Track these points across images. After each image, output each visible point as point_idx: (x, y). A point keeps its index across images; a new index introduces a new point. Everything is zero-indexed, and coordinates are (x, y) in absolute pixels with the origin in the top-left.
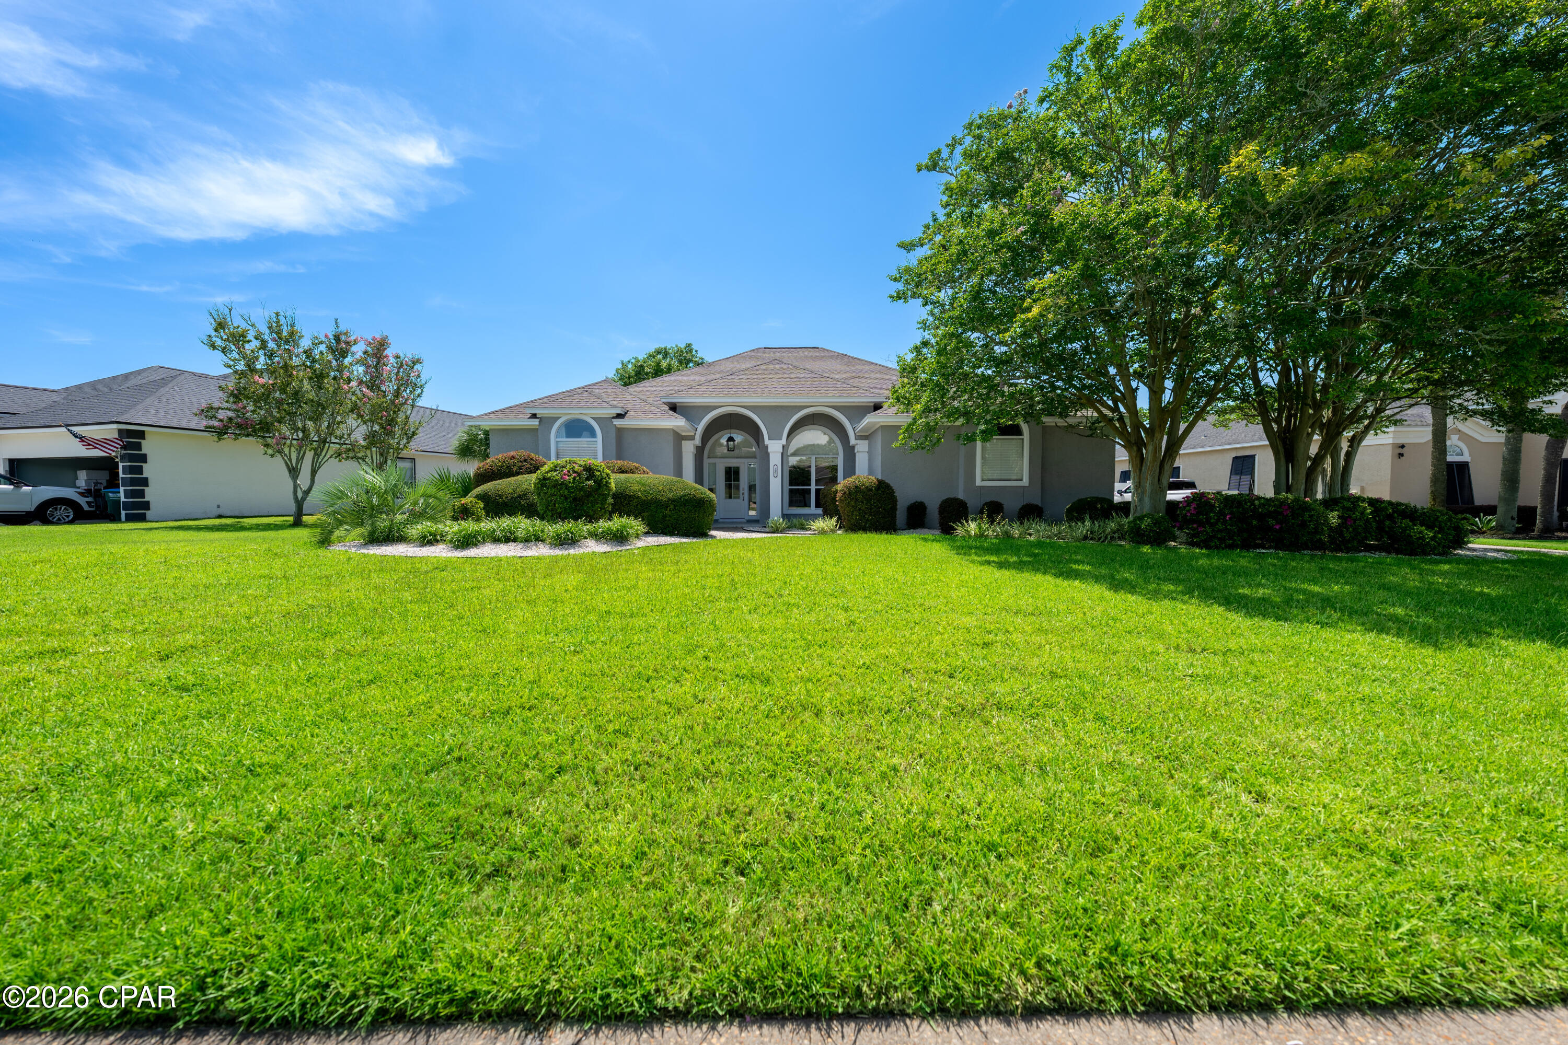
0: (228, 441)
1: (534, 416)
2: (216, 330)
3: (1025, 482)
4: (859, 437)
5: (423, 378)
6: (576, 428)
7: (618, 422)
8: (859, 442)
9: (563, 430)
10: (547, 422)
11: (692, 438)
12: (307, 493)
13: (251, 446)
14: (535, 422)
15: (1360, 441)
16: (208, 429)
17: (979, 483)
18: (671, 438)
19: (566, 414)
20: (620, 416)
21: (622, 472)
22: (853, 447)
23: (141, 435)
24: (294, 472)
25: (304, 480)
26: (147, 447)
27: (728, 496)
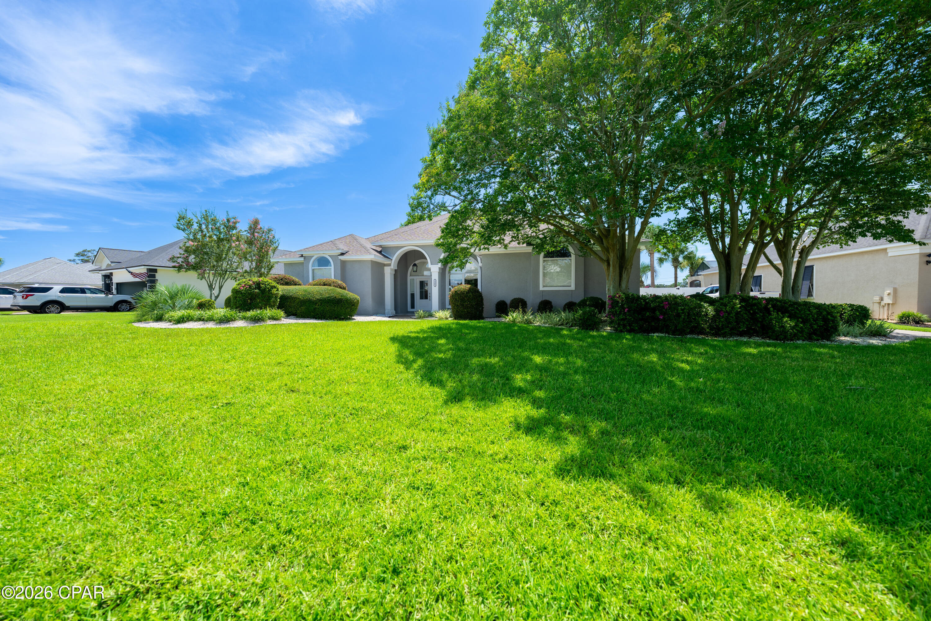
0: (183, 273)
1: (302, 256)
2: (178, 220)
3: (573, 288)
5: (276, 237)
6: (323, 262)
7: (342, 258)
9: (316, 263)
10: (307, 258)
11: (389, 265)
12: (217, 297)
13: (193, 274)
14: (302, 259)
15: (808, 254)
16: (174, 267)
17: (541, 288)
18: (370, 265)
19: (317, 254)
20: (342, 254)
21: (324, 285)
23: (155, 271)
24: (211, 287)
25: (216, 292)
26: (158, 276)
27: (421, 298)
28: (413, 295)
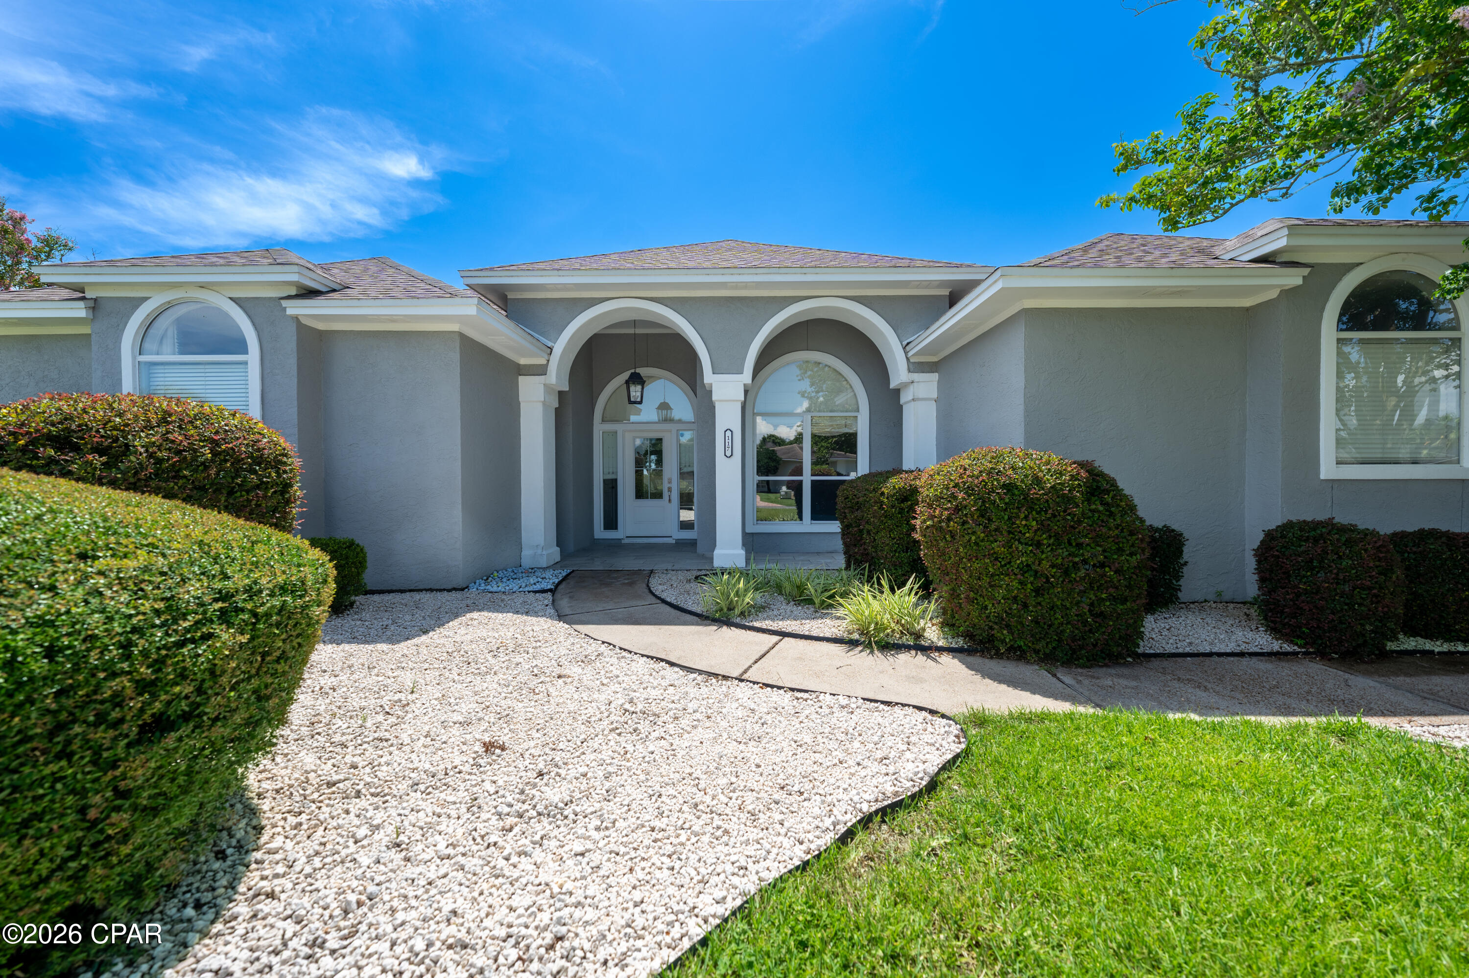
1: (78, 294)
4: (917, 367)
7: (303, 309)
8: (916, 376)
11: (540, 370)
14: (81, 311)
17: (1328, 469)
18: (455, 356)
19: (163, 290)
20: (309, 293)
22: (897, 392)
27: (640, 493)
28: (611, 486)
